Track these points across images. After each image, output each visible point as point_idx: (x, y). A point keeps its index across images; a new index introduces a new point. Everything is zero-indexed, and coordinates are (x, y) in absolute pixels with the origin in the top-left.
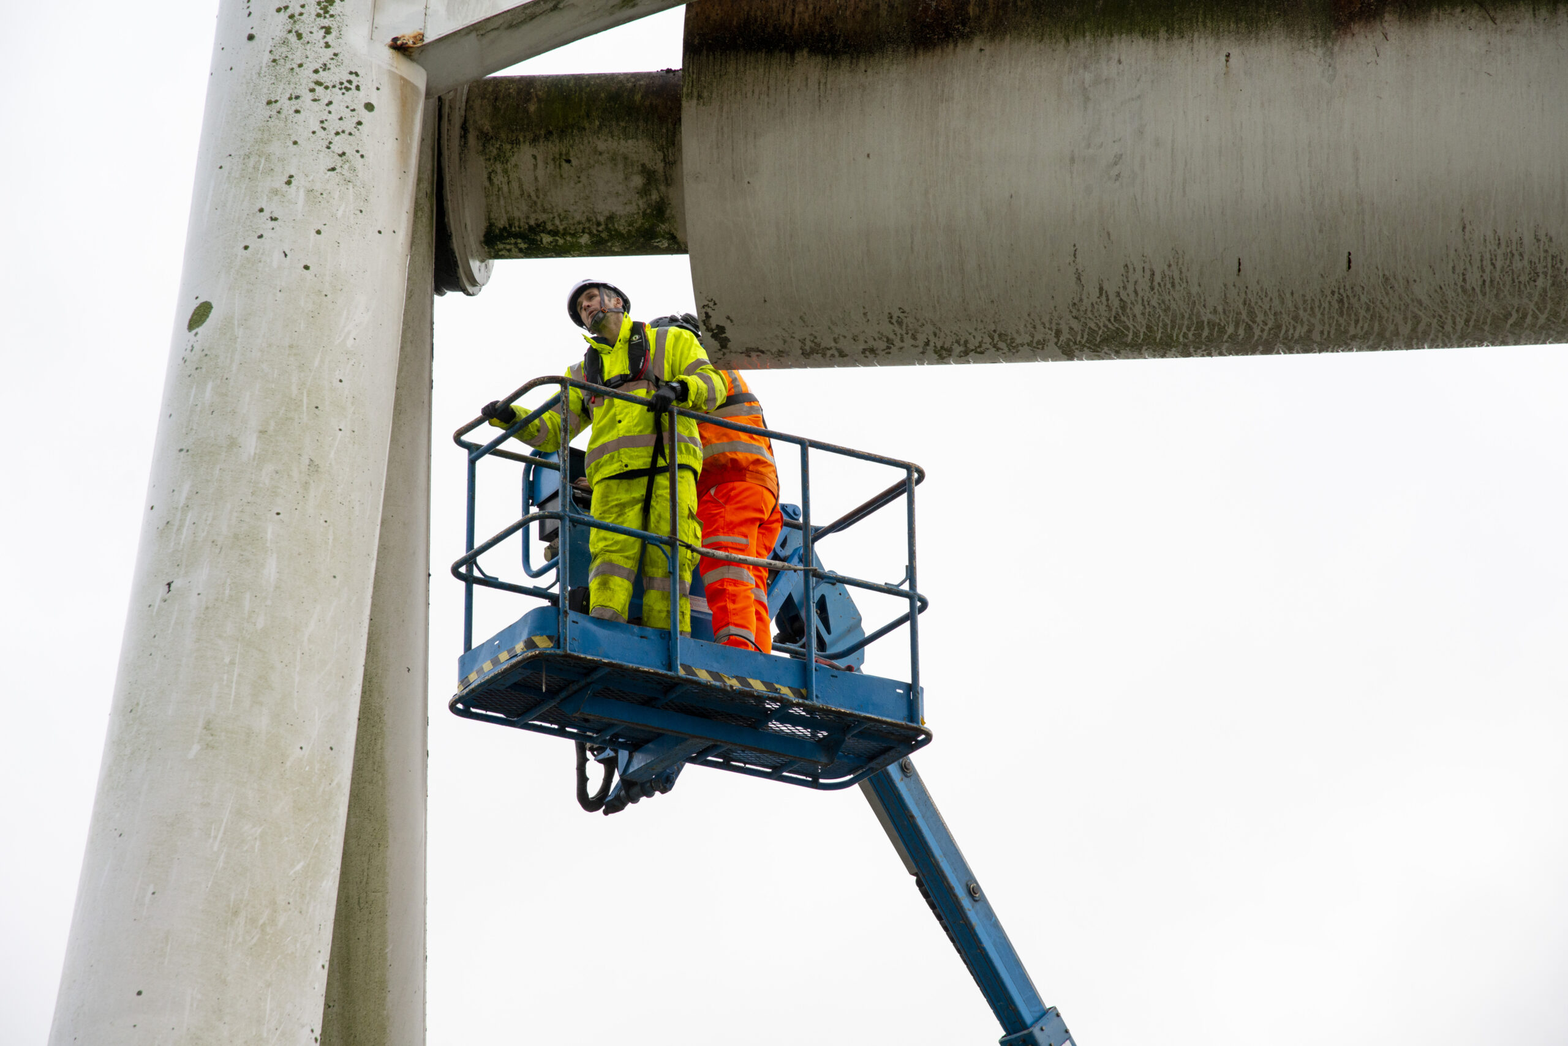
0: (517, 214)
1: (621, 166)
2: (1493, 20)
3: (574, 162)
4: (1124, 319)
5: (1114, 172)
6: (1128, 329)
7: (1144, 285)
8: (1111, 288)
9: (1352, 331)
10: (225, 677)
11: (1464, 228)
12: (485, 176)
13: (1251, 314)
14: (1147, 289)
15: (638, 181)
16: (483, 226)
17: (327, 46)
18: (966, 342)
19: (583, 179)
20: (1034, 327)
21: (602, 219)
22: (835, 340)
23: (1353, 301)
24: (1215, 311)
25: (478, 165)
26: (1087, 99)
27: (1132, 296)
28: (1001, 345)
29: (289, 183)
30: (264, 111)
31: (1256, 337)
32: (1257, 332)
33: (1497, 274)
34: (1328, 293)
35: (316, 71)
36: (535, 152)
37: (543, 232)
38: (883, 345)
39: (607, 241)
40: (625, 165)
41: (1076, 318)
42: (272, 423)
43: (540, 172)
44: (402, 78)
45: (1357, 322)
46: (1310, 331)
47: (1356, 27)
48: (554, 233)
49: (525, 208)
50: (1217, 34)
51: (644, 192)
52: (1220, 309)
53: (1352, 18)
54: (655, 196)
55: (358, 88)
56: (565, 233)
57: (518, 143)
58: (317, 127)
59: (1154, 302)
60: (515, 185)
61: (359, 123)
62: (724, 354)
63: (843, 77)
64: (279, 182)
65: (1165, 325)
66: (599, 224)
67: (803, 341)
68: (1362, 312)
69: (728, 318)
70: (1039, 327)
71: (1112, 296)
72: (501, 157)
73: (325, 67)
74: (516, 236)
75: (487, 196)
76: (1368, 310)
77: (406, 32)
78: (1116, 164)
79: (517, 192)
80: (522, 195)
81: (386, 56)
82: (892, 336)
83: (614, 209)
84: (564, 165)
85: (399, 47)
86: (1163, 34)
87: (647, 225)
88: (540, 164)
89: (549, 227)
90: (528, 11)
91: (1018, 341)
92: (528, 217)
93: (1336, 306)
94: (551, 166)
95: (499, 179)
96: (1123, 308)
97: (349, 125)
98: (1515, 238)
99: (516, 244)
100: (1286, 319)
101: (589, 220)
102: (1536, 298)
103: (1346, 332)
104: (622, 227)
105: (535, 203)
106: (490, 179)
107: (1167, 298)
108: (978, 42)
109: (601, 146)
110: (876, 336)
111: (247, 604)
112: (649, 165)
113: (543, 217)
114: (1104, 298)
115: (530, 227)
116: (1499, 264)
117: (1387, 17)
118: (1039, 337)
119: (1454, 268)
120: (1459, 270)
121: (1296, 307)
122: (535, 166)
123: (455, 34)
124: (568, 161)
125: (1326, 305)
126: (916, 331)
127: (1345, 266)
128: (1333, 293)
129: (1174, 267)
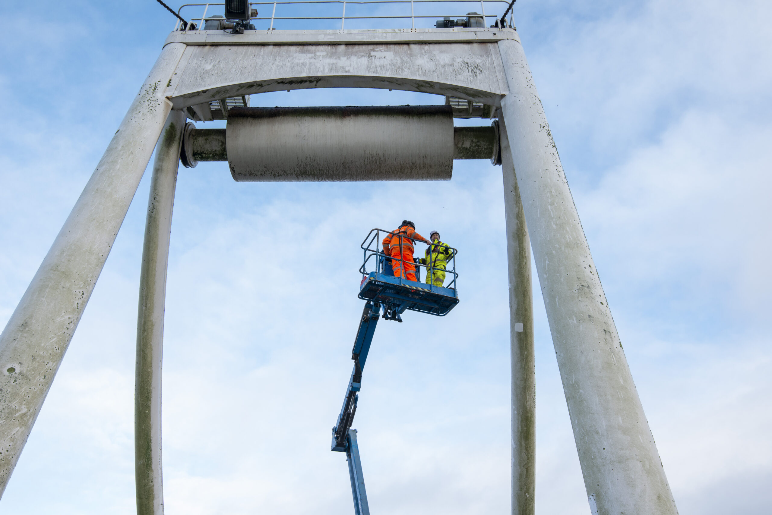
0: (198, 149)
1: (217, 141)
2: (369, 117)
3: (209, 140)
4: (306, 168)
5: (304, 138)
6: (307, 170)
7: (309, 161)
8: (304, 161)
9: (346, 173)
10: (103, 182)
11: (364, 151)
12: (193, 142)
13: (329, 167)
14: (310, 161)
15: (220, 144)
16: (192, 152)
17: (153, 95)
18: (278, 173)
19: (211, 143)
20: (290, 169)
21: (214, 151)
22: (255, 171)
23: (346, 165)
24: (322, 167)
25: (191, 141)
26: (299, 126)
27: (307, 163)
28: (285, 174)
29: (139, 112)
30: (138, 103)
31: (330, 174)
32: (330, 172)
33: (370, 161)
34: (342, 163)
35: (149, 98)
36: (202, 138)
37: (203, 153)
38: (263, 173)
39: (215, 156)
40: (218, 141)
41: (298, 167)
42: (125, 145)
43: (203, 142)
44: (167, 102)
45: (347, 170)
46: (339, 172)
47: (346, 117)
48: (205, 154)
49: (200, 148)
50: (323, 117)
51: (222, 146)
52: (323, 167)
53: (346, 116)
54: (223, 147)
55: (157, 101)
56: (207, 154)
57: (199, 136)
58: (147, 105)
59: (311, 164)
60: (198, 144)
61: (156, 106)
62: (235, 175)
63: (256, 121)
64: (138, 112)
65: (314, 170)
66: (213, 152)
67: (249, 171)
68: (348, 168)
69: (234, 165)
70: (291, 170)
71: (304, 163)
72: (196, 139)
73: (151, 98)
74: (199, 154)
75: (193, 146)
76: (349, 168)
77: (169, 96)
78: (304, 137)
79: (198, 145)
80: (199, 146)
81: (164, 98)
82: (265, 171)
83: (216, 149)
84: (207, 140)
85: (167, 98)
86: (313, 116)
87: (222, 152)
88: (203, 140)
89: (204, 152)
90: (193, 94)
91: (288, 173)
92: (200, 150)
93: (343, 167)
94: (205, 141)
95: (195, 143)
96: (306, 165)
97: (154, 106)
98: (373, 154)
99: (199, 156)
100: (335, 169)
101: (211, 151)
102: (377, 166)
103: (345, 173)
104: (218, 153)
105: (202, 147)
106: (194, 143)
107: (314, 163)
108: (281, 117)
109: (214, 137)
110: (262, 170)
111: (111, 171)
112: (223, 141)
113: (203, 150)
114: (302, 163)
115: (201, 152)
116: (370, 159)
117: (352, 116)
118: (291, 172)
119: (363, 159)
120: (364, 160)
121: (336, 166)
122: (202, 141)
123: (178, 96)
124: (208, 140)
125: (341, 166)
126: (269, 170)
127: (344, 158)
128: (342, 164)
129: (315, 157)
